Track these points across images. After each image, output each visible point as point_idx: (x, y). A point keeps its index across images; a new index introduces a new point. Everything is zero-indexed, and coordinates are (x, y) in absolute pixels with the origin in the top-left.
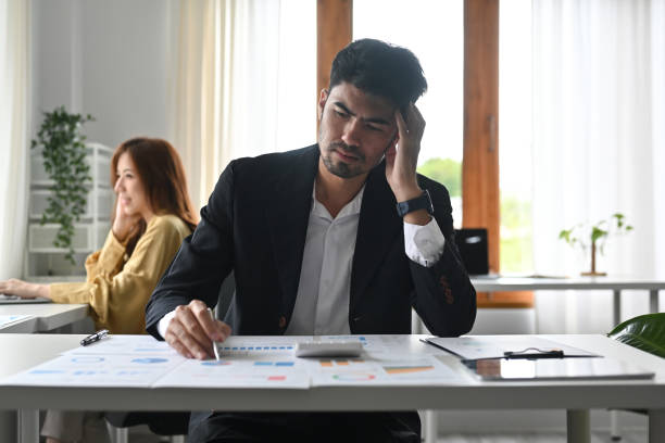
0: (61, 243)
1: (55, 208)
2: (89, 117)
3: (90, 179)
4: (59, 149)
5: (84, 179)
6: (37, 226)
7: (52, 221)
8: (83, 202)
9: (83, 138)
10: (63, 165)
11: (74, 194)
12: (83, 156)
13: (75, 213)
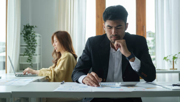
0: (29, 61)
1: (27, 51)
2: (36, 26)
3: (37, 43)
4: (28, 35)
5: (35, 43)
6: (22, 56)
7: (26, 55)
8: (35, 50)
9: (35, 32)
10: (29, 40)
11: (32, 47)
12: (34, 37)
13: (32, 53)
